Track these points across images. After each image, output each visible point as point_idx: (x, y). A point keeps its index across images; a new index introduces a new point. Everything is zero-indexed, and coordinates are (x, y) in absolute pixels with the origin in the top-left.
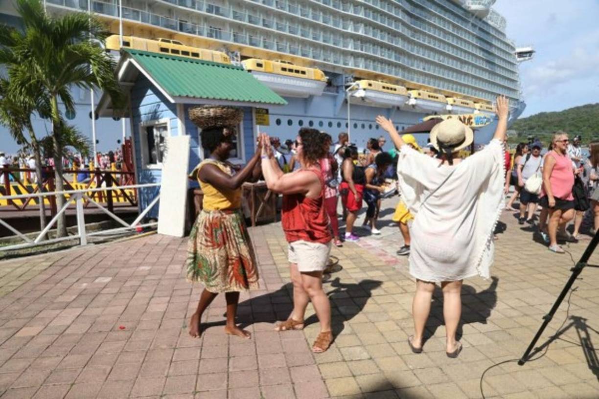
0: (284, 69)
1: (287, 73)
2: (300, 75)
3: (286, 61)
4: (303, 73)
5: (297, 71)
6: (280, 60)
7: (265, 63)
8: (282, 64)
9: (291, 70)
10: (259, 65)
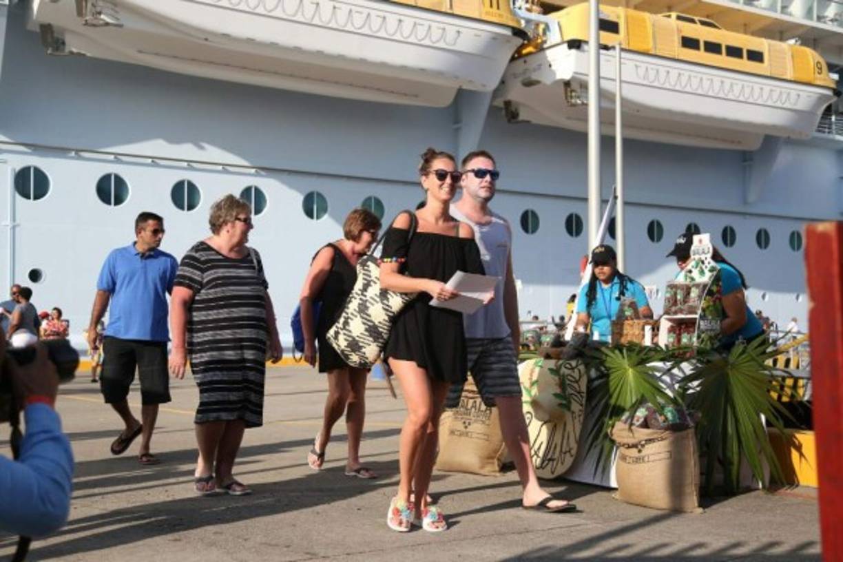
0: (689, 43)
1: (701, 55)
2: (744, 64)
3: (696, 19)
4: (756, 56)
5: (734, 52)
6: (674, 15)
7: (627, 18)
8: (681, 23)
9: (713, 48)
10: (608, 26)
